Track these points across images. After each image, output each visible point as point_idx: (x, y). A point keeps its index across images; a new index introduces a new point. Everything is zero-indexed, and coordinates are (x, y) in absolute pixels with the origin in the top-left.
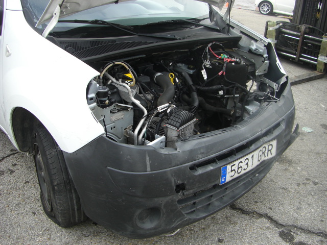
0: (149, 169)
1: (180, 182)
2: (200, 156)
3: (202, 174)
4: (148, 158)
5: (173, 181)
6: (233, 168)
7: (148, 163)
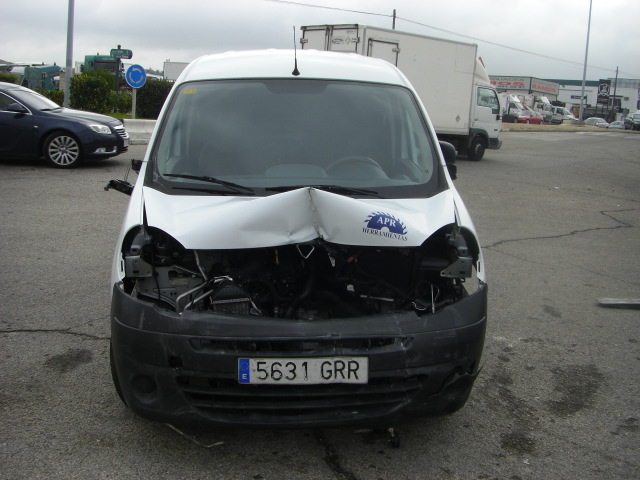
0: (141, 326)
1: (174, 354)
2: (208, 332)
3: (205, 355)
4: (143, 314)
5: (165, 348)
6: (261, 366)
7: (142, 319)
